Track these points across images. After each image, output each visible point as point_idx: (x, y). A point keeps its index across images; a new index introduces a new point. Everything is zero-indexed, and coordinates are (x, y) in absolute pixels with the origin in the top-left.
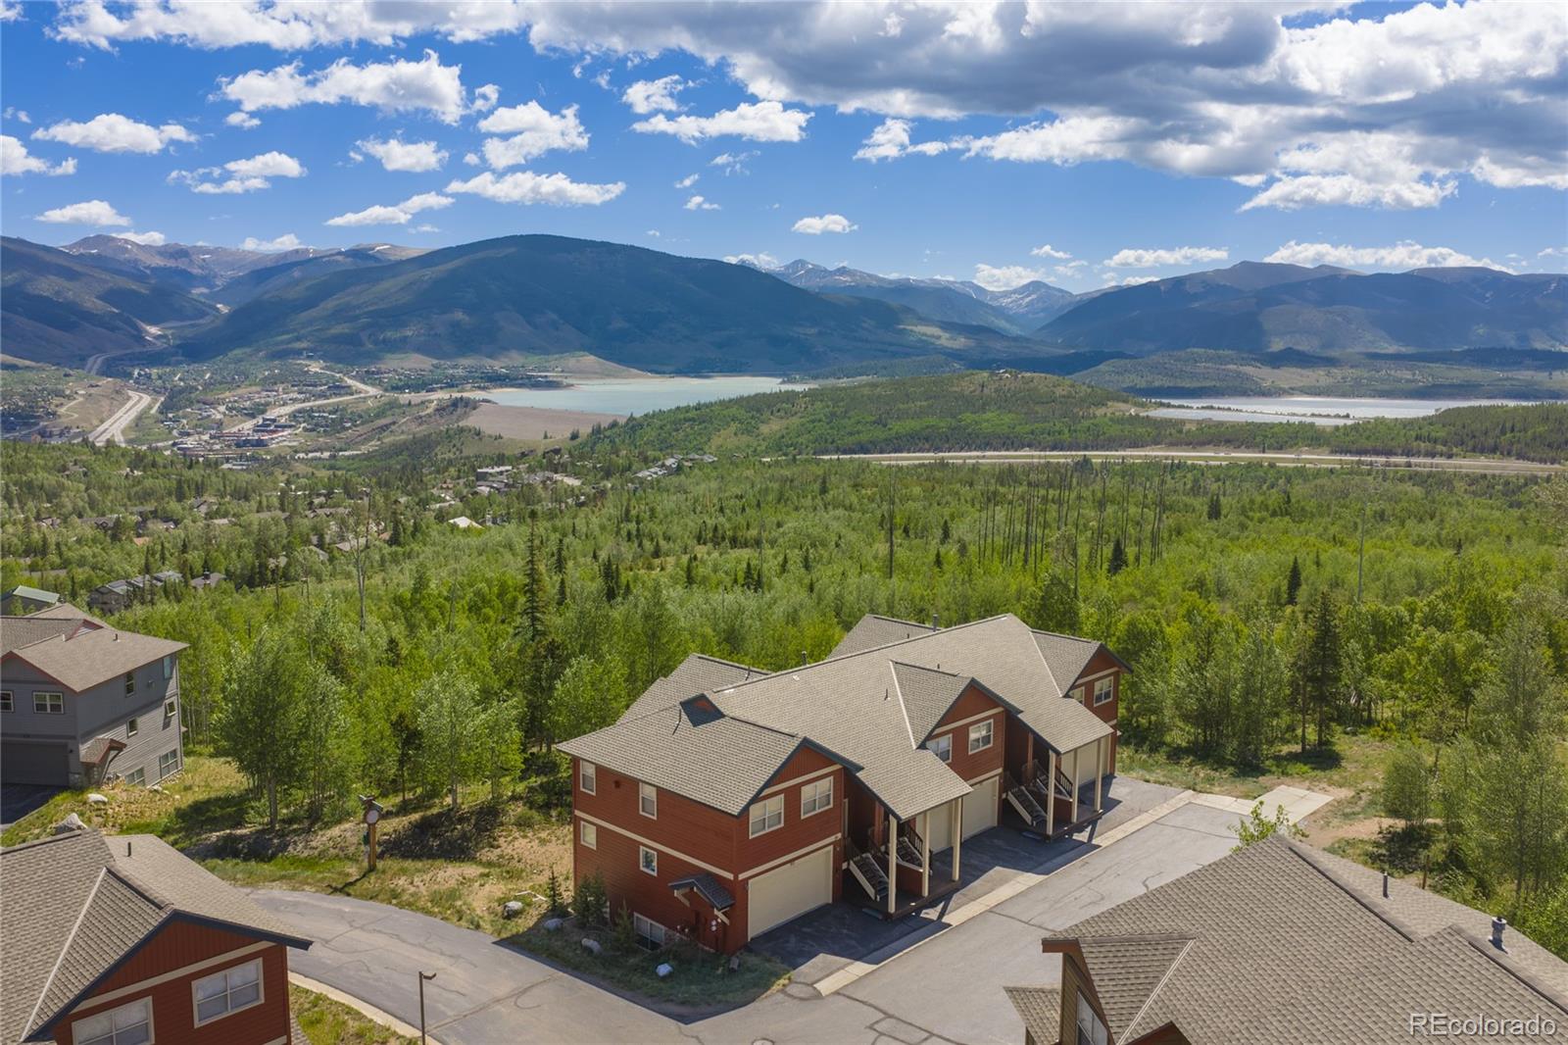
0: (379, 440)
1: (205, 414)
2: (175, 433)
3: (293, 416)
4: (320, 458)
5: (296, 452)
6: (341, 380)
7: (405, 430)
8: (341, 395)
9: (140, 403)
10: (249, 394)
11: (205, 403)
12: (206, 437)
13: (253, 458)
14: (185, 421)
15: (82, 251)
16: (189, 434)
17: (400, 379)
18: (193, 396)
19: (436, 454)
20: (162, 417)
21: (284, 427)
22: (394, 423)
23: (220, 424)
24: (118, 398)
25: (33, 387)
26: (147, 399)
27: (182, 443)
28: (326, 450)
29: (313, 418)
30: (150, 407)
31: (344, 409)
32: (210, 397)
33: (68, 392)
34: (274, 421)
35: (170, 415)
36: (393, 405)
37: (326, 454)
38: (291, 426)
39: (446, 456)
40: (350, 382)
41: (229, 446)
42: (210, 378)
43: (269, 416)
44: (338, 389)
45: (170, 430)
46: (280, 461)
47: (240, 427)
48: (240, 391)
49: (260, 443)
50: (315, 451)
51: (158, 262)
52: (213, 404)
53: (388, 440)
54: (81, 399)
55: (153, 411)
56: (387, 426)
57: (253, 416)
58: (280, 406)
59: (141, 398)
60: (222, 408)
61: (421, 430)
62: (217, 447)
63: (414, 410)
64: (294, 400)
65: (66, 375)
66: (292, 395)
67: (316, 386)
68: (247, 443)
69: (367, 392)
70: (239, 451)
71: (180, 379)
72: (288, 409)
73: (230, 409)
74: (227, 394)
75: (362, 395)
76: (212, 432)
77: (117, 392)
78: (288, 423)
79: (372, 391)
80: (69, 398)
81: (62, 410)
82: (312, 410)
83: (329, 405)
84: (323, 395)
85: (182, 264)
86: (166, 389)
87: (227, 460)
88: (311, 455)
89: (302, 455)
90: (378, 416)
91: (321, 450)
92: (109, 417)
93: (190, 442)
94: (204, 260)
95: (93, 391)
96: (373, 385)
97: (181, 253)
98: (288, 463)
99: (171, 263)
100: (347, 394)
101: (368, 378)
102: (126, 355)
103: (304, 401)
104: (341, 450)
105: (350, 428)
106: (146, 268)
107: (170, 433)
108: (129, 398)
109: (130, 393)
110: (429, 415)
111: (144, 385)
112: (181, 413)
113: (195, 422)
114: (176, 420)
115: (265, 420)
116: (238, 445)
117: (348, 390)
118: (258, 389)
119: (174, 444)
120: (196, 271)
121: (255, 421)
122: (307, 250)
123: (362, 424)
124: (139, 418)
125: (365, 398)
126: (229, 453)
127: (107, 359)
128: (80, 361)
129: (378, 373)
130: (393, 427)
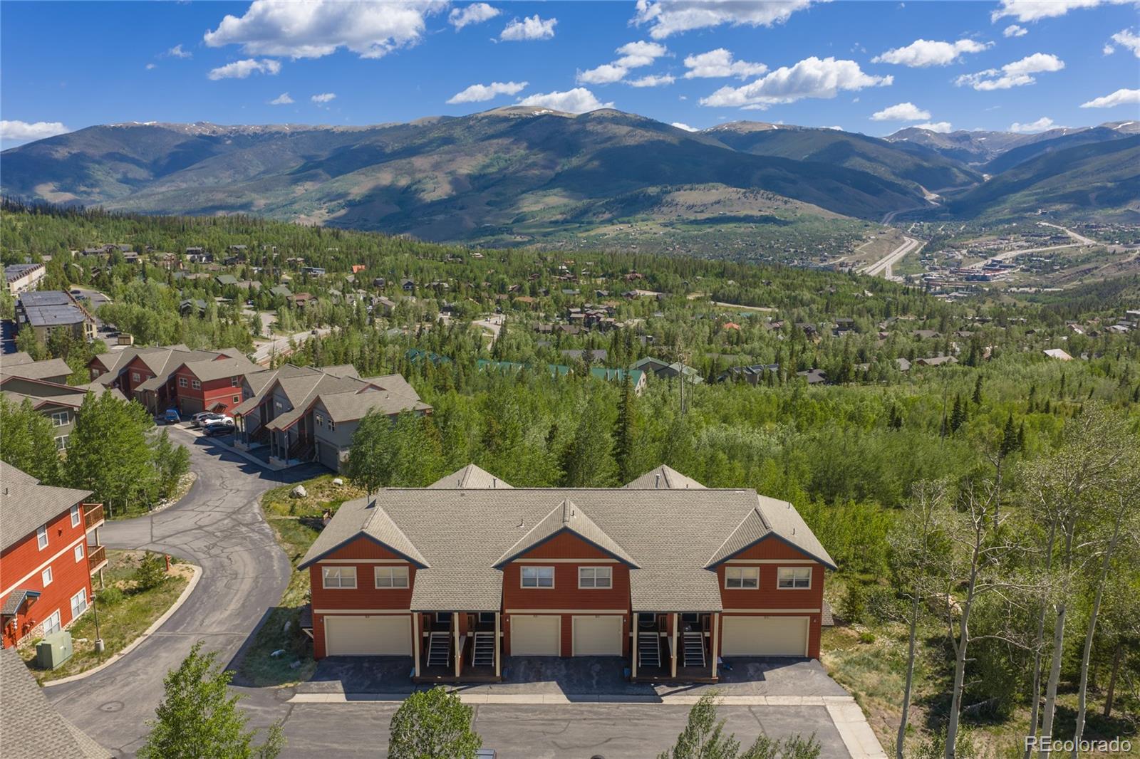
0: (1080, 281)
1: (950, 255)
2: (927, 268)
3: (1016, 259)
4: (1027, 292)
5: (1010, 287)
6: (1063, 232)
7: (1108, 272)
8: (1059, 244)
9: (911, 244)
10: (987, 241)
11: (953, 248)
12: (947, 273)
13: (976, 289)
14: (936, 260)
15: (897, 139)
16: (935, 269)
17: (1114, 233)
18: (946, 242)
19: (1121, 295)
20: (921, 256)
21: (1006, 267)
22: (1096, 268)
23: (960, 263)
24: (897, 241)
25: (843, 233)
26: (916, 243)
27: (929, 275)
28: (1035, 287)
29: (1031, 261)
30: (916, 249)
31: (1059, 255)
32: (958, 243)
33: (864, 237)
34: (1000, 262)
35: (927, 255)
36: (1101, 253)
37: (1034, 289)
38: (1011, 267)
39: (1128, 297)
40: (1070, 233)
41: (961, 279)
42: (964, 229)
43: (998, 258)
44: (1059, 238)
45: (925, 265)
46: (994, 293)
47: (973, 266)
48: (981, 239)
49: (984, 279)
50: (1026, 287)
51: (947, 145)
52: (958, 248)
53: (1089, 280)
54: (871, 242)
55: (917, 252)
56: (1090, 270)
57: (986, 258)
58: (1008, 251)
59: (912, 242)
60: (964, 252)
61: (1115, 273)
62: (953, 279)
63: (1117, 258)
64: (1020, 247)
65: (866, 226)
66: (1020, 243)
67: (1041, 236)
68: (974, 278)
69: (1082, 242)
70: (968, 283)
71: (942, 230)
72: (1014, 254)
73: (969, 252)
74: (971, 241)
75: (1077, 245)
76: (952, 269)
77: (896, 238)
78: (1011, 264)
79: (1087, 241)
80: (864, 241)
81: (858, 249)
82: (1032, 255)
83: (1047, 251)
84: (1045, 244)
85: (963, 146)
86: (931, 236)
87: (957, 289)
88: (1021, 289)
89: (1014, 289)
90: (1083, 262)
91: (1030, 286)
92: (888, 254)
93: (935, 275)
94: (980, 142)
95: (881, 237)
96: (1089, 237)
97: (964, 137)
98: (998, 295)
99: (956, 146)
100: (1065, 243)
101: (1087, 231)
102: (910, 212)
103: (1028, 248)
104: (1047, 287)
105: (1058, 270)
106: (938, 149)
107: (923, 268)
108: (904, 242)
109: (906, 238)
110: (1129, 263)
111: (914, 234)
112: (935, 254)
113: (942, 261)
114: (930, 259)
115: (993, 261)
116: (967, 279)
117: (1066, 240)
118: (995, 237)
119: (924, 276)
120: (973, 150)
121: (986, 262)
122: (1062, 130)
123: (1069, 267)
124: (906, 256)
125: (1079, 247)
126: (960, 284)
127: (897, 215)
128: (878, 216)
129: (1096, 227)
130: (1095, 271)
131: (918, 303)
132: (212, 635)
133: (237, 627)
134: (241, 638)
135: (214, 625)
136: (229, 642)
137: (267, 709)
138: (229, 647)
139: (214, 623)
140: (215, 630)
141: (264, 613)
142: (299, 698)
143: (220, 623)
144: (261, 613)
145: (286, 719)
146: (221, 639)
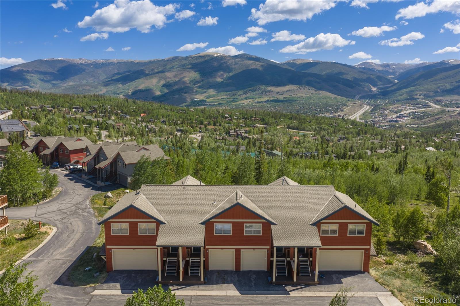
0: (435, 122)
1: (383, 112)
2: (373, 117)
3: (409, 114)
4: (414, 127)
5: (407, 125)
6: (428, 103)
7: (446, 119)
8: (426, 108)
9: (366, 108)
10: (397, 107)
11: (383, 109)
12: (381, 119)
13: (393, 126)
14: (377, 114)
15: (360, 66)
16: (377, 118)
17: (448, 103)
18: (381, 107)
19: (452, 128)
20: (371, 112)
21: (405, 117)
22: (442, 117)
23: (386, 115)
24: (361, 106)
25: (339, 103)
26: (368, 107)
27: (374, 120)
28: (417, 125)
29: (415, 114)
30: (368, 110)
31: (426, 112)
32: (385, 107)
33: (348, 105)
34: (403, 115)
35: (373, 112)
36: (443, 111)
37: (416, 126)
38: (407, 117)
39: (455, 129)
40: (430, 104)
41: (387, 122)
42: (388, 102)
43: (402, 113)
44: (426, 106)
45: (372, 116)
46: (401, 127)
47: (392, 116)
48: (394, 106)
49: (396, 121)
50: (413, 125)
51: (381, 69)
52: (385, 109)
53: (439, 122)
54: (351, 107)
55: (369, 111)
56: (439, 118)
57: (397, 113)
58: (406, 110)
59: (367, 107)
60: (388, 111)
61: (449, 119)
62: (384, 122)
63: (450, 113)
64: (411, 109)
65: (348, 100)
66: (410, 107)
67: (419, 105)
68: (392, 121)
69: (435, 107)
70: (390, 123)
71: (379, 102)
72: (408, 112)
73: (390, 111)
74: (391, 106)
75: (433, 108)
76: (383, 117)
77: (361, 105)
78: (407, 116)
79: (438, 107)
80: (348, 106)
81: (345, 110)
82: (415, 112)
83: (421, 111)
84: (420, 108)
85: (387, 69)
86: (374, 105)
87: (385, 126)
88: (411, 126)
89: (408, 126)
90: (436, 115)
91: (415, 124)
92: (357, 112)
93: (376, 120)
94: (394, 67)
95: (354, 105)
96: (438, 105)
97: (387, 66)
98: (402, 128)
99: (384, 69)
100: (428, 108)
101: (437, 102)
102: (366, 95)
103: (414, 109)
104: (422, 125)
105: (426, 118)
106: (377, 70)
107: (372, 117)
108: (364, 107)
109: (364, 105)
110: (455, 115)
111: (368, 104)
112: (376, 111)
113: (380, 114)
114: (374, 114)
115: (400, 114)
116: (390, 122)
117: (429, 106)
118: (400, 105)
119: (372, 120)
120: (391, 71)
121: (397, 115)
122: (426, 63)
123: (430, 117)
124: (365, 112)
125: (434, 109)
126: (387, 124)
127: (361, 96)
128: (353, 97)
129: (441, 101)
130: (441, 119)
131: (371, 130)
132: (56, 260)
133: (69, 256)
134: (70, 261)
135: (58, 255)
136: (64, 263)
137: (78, 298)
138: (64, 266)
139: (59, 253)
140: (58, 257)
141: (84, 249)
142: (96, 292)
143: (62, 254)
144: (83, 249)
145: (88, 304)
146: (61, 262)
